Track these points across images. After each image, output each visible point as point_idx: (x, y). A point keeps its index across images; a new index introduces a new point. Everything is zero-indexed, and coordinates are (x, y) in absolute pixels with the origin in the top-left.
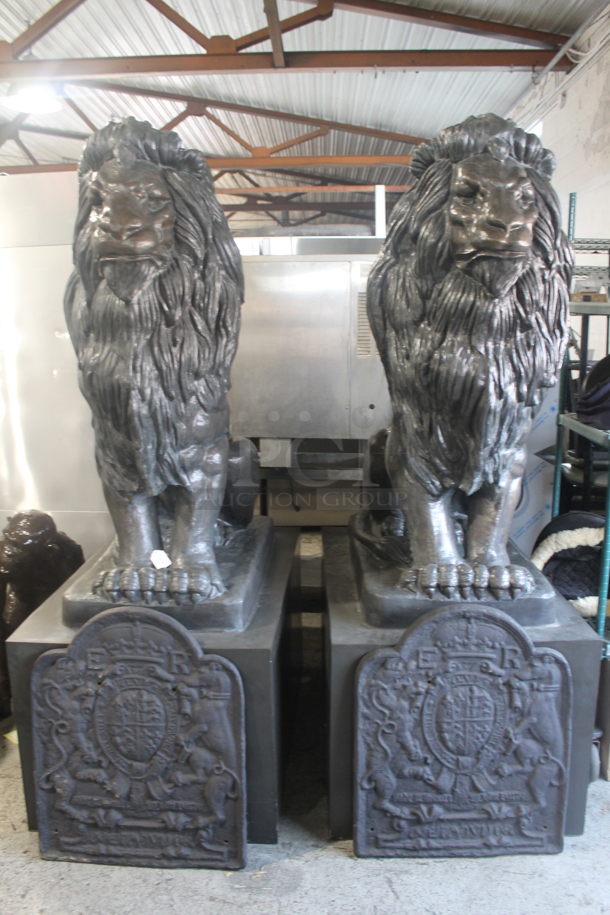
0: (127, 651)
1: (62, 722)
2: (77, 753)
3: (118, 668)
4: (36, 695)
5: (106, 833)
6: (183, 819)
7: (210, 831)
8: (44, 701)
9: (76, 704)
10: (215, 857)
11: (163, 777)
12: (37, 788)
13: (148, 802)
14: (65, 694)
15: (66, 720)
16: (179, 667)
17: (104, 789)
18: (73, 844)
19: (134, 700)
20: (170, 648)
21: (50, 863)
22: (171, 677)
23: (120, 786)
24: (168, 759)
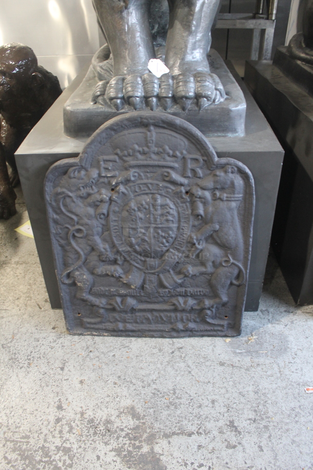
0: (140, 156)
1: (77, 227)
2: (94, 253)
3: (132, 174)
4: (50, 204)
5: (123, 315)
6: (191, 302)
7: (214, 310)
8: (60, 209)
9: (91, 211)
10: (216, 328)
11: (173, 270)
12: (59, 283)
13: (160, 290)
14: (79, 202)
15: (82, 225)
16: (193, 171)
17: (120, 281)
18: (95, 324)
19: (147, 204)
20: (185, 152)
21: (76, 337)
22: (185, 181)
23: (135, 279)
24: (180, 255)
